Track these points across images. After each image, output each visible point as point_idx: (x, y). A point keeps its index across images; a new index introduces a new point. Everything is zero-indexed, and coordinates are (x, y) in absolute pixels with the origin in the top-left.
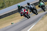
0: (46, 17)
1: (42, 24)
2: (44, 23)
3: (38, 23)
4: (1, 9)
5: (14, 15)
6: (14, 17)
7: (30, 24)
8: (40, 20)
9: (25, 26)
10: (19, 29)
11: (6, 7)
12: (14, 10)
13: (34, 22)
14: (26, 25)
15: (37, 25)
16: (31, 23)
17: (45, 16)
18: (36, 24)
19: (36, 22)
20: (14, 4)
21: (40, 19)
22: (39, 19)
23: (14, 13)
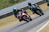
4: (16, 4)
7: (46, 19)
9: (41, 22)
10: (34, 24)
11: (21, 2)
14: (42, 20)
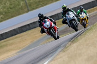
0: (72, 45)
1: (64, 61)
2: (67, 59)
3: (55, 57)
5: (5, 42)
6: (6, 45)
8: (60, 52)
12: (6, 31)
13: (47, 56)
15: (53, 62)
16: (41, 58)
17: (70, 45)
18: (51, 61)
19: (52, 56)
20: (6, 20)
21: (59, 50)
22: (56, 50)
23: (6, 38)
